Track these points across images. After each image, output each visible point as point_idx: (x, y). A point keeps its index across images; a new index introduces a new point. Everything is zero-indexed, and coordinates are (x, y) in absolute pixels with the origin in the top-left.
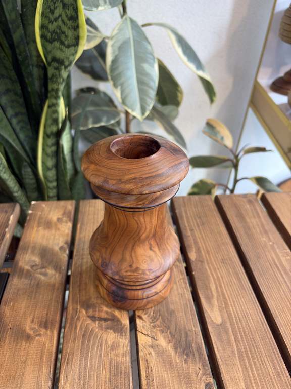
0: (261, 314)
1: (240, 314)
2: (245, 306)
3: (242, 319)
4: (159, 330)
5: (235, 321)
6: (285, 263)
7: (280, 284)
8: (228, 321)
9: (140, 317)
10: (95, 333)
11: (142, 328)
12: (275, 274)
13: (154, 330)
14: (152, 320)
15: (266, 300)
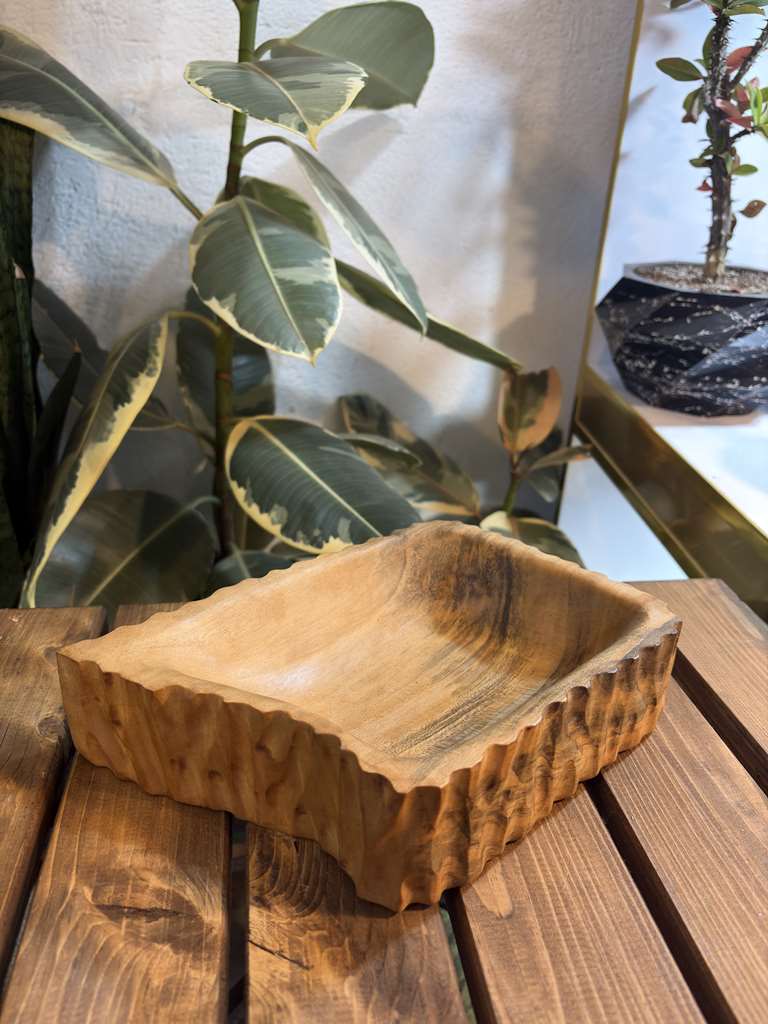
0: (628, 882)
1: (566, 886)
2: (582, 862)
3: (572, 899)
4: (319, 938)
5: (551, 906)
6: (690, 746)
7: (680, 801)
8: (530, 905)
9: (263, 903)
10: (113, 954)
11: (264, 934)
12: (665, 777)
13: (302, 939)
14: (298, 910)
15: (643, 845)
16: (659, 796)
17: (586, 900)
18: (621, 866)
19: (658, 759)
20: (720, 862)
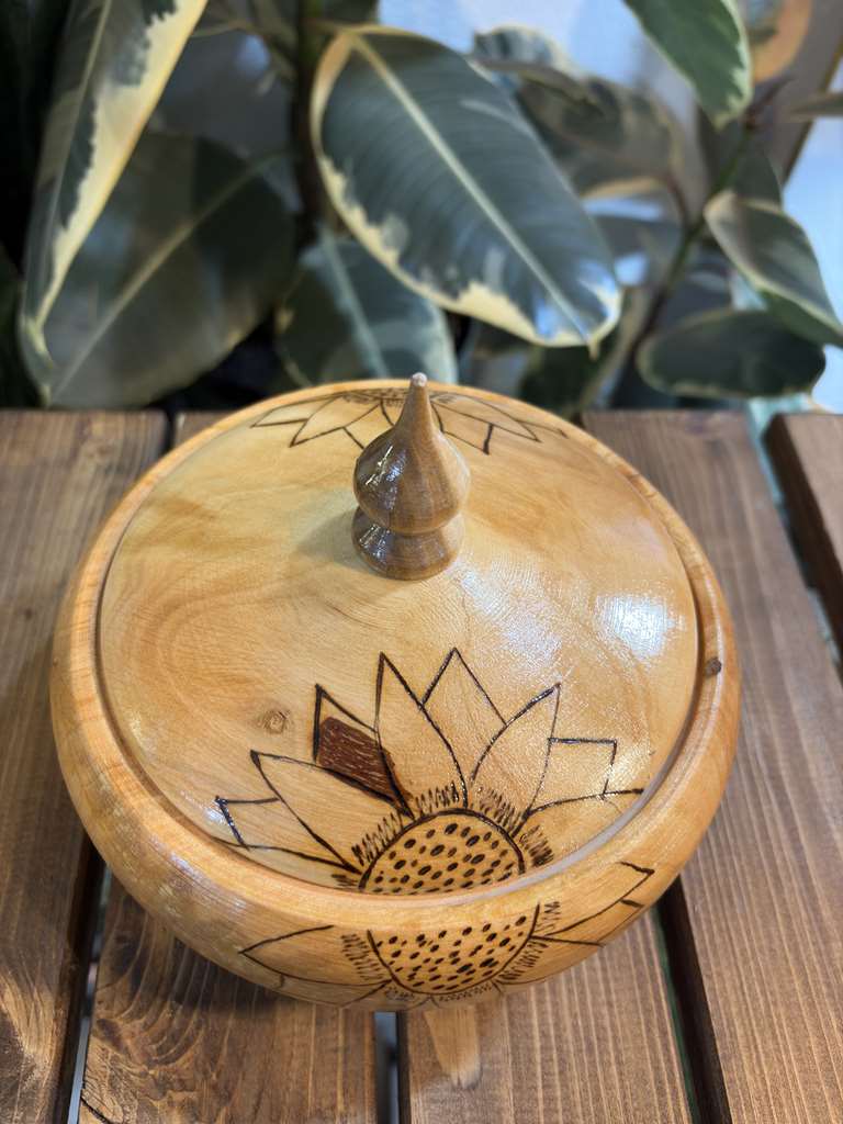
0: (664, 1033)
1: (569, 1035)
2: (602, 987)
3: (573, 1060)
4: (182, 1106)
5: (539, 1070)
6: (819, 771)
7: (777, 878)
8: (507, 1068)
9: (111, 1033)
11: (105, 1091)
12: (763, 827)
13: (158, 1104)
14: (160, 1051)
15: (702, 961)
16: (746, 869)
17: (593, 1063)
18: (658, 1001)
19: (760, 790)
20: (812, 1005)
